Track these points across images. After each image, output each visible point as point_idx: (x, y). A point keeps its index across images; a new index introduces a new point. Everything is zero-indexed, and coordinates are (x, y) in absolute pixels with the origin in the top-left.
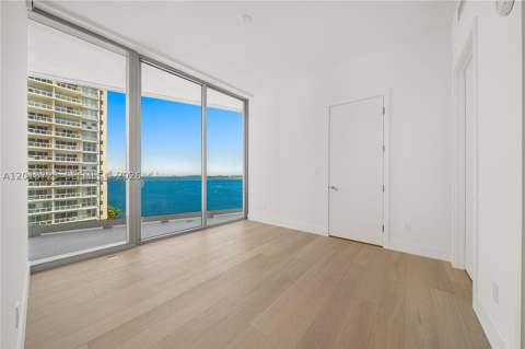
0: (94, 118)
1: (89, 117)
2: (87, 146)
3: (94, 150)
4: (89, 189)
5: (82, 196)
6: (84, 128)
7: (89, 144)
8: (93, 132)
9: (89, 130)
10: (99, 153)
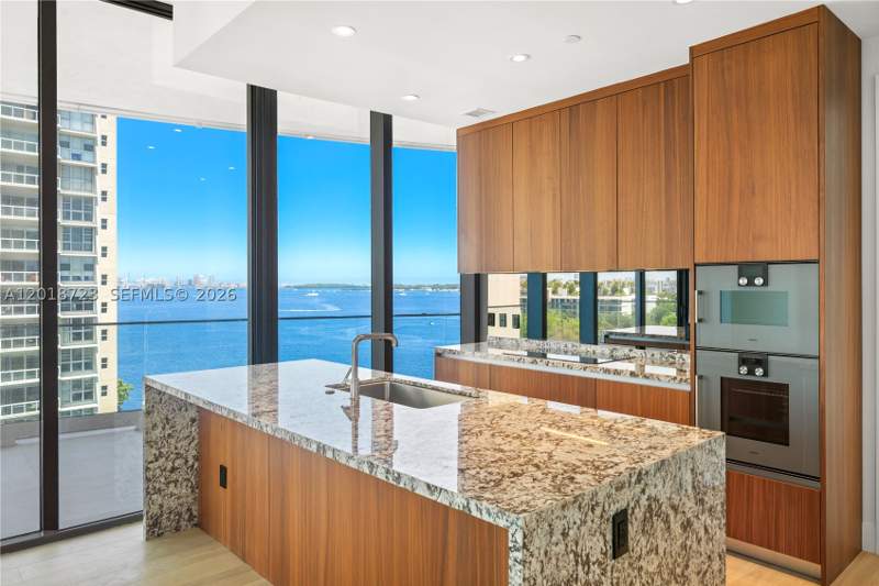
0: (87, 130)
3: (90, 219)
8: (86, 168)
9: (75, 162)
10: (99, 225)
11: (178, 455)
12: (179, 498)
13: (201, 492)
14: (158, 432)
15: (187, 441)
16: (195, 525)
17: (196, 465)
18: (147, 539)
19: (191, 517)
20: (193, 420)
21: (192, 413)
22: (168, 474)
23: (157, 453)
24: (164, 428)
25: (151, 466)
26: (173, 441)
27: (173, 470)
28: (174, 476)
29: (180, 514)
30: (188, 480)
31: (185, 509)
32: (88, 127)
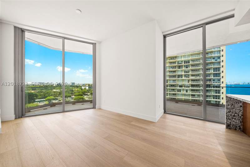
0: (219, 55)
1: (216, 55)
2: (215, 69)
3: (219, 71)
4: (216, 90)
5: (213, 94)
6: (213, 61)
7: (216, 68)
8: (218, 62)
9: (216, 61)
10: (221, 72)
11: (236, 113)
12: (236, 123)
13: (244, 123)
14: (229, 106)
15: (239, 111)
16: (242, 131)
17: (242, 117)
18: (226, 128)
19: (240, 128)
20: (241, 106)
21: (241, 104)
22: (232, 116)
23: (229, 111)
24: (231, 106)
25: (227, 113)
26: (234, 110)
27: (234, 116)
28: (234, 117)
29: (236, 127)
30: (239, 120)
31: (238, 126)
32: (219, 54)
